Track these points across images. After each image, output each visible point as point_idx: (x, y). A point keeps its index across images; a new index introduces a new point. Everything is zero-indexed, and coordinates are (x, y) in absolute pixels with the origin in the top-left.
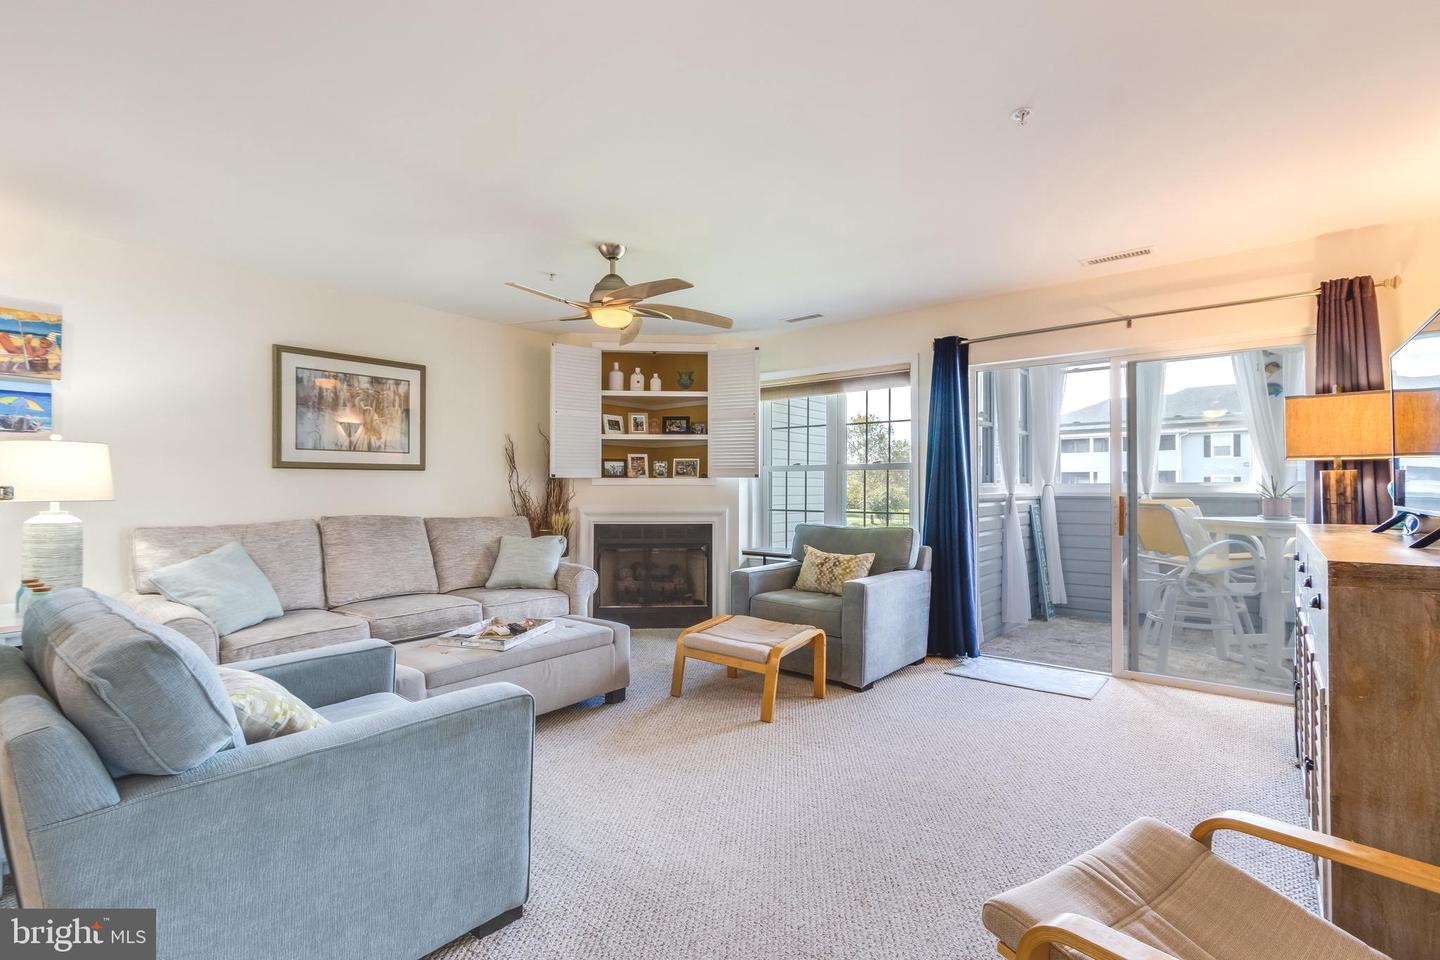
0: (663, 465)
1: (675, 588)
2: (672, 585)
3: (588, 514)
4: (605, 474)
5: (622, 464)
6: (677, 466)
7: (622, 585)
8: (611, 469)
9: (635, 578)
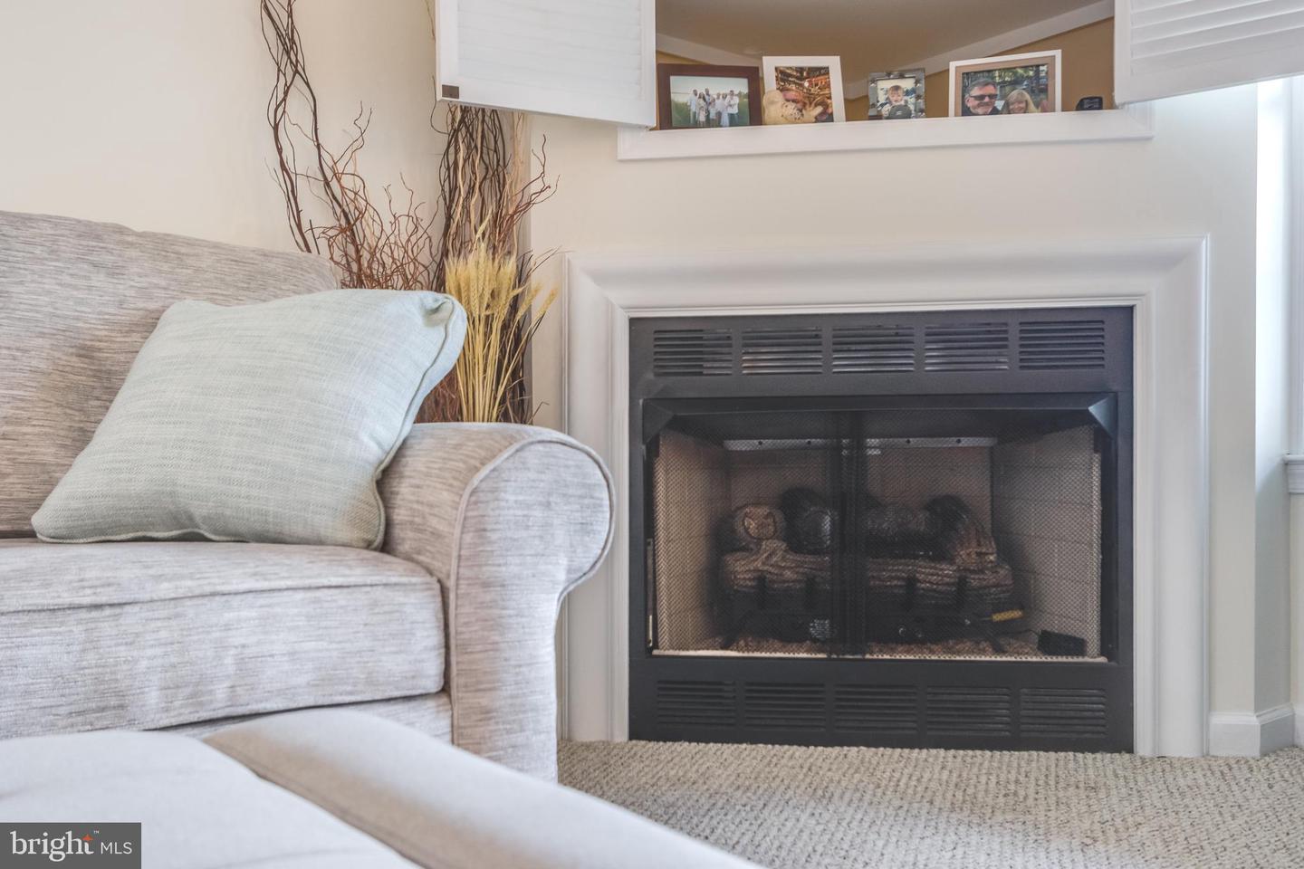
0: (907, 84)
1: (962, 583)
2: (948, 570)
3: (601, 277)
4: (669, 116)
5: (741, 86)
6: (965, 90)
7: (742, 569)
8: (695, 105)
9: (797, 540)
